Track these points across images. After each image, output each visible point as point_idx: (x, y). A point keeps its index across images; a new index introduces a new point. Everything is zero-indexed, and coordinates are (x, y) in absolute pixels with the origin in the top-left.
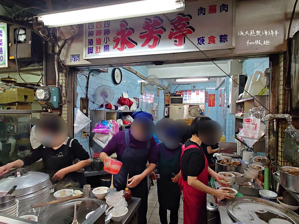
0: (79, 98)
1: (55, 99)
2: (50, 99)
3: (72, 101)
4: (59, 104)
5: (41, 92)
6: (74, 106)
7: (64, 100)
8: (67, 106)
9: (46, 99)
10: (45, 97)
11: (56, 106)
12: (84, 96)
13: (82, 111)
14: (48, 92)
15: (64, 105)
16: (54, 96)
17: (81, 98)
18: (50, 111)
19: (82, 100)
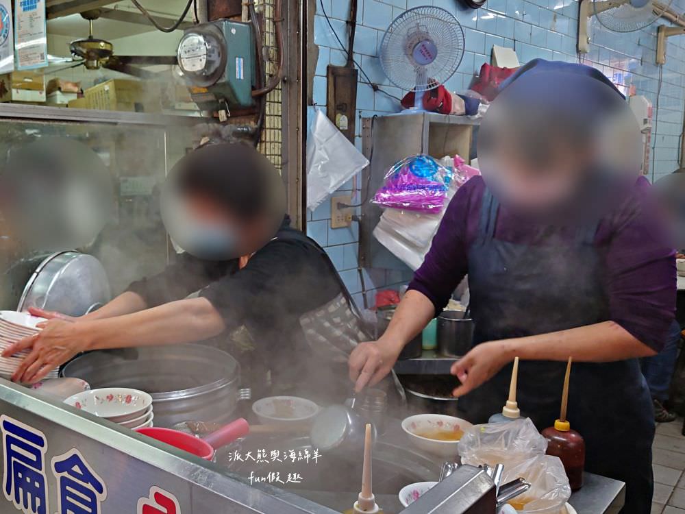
0: (321, 70)
1: (240, 70)
2: (224, 71)
3: (298, 79)
4: (253, 88)
5: (196, 46)
6: (307, 101)
7: (271, 76)
8: (280, 100)
9: (212, 70)
10: (209, 63)
11: (244, 96)
12: (339, 61)
13: (331, 117)
14: (215, 43)
15: (269, 91)
16: (237, 59)
17: (328, 67)
18: (225, 118)
19: (333, 74)
